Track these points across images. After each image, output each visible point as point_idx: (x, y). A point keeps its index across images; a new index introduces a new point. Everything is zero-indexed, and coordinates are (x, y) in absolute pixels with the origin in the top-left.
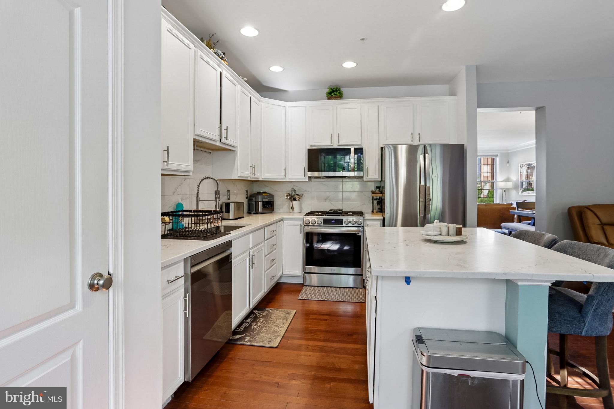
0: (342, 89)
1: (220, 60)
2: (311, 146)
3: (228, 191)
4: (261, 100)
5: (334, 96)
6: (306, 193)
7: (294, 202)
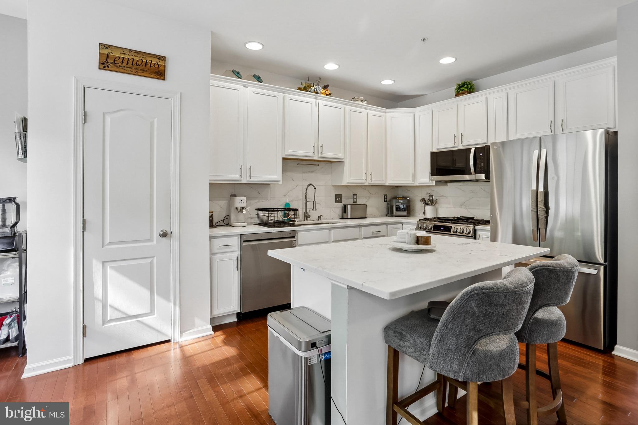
0: (473, 82)
1: (315, 94)
2: (438, 149)
3: (355, 195)
4: (387, 111)
5: (461, 92)
6: (441, 198)
7: (427, 207)
